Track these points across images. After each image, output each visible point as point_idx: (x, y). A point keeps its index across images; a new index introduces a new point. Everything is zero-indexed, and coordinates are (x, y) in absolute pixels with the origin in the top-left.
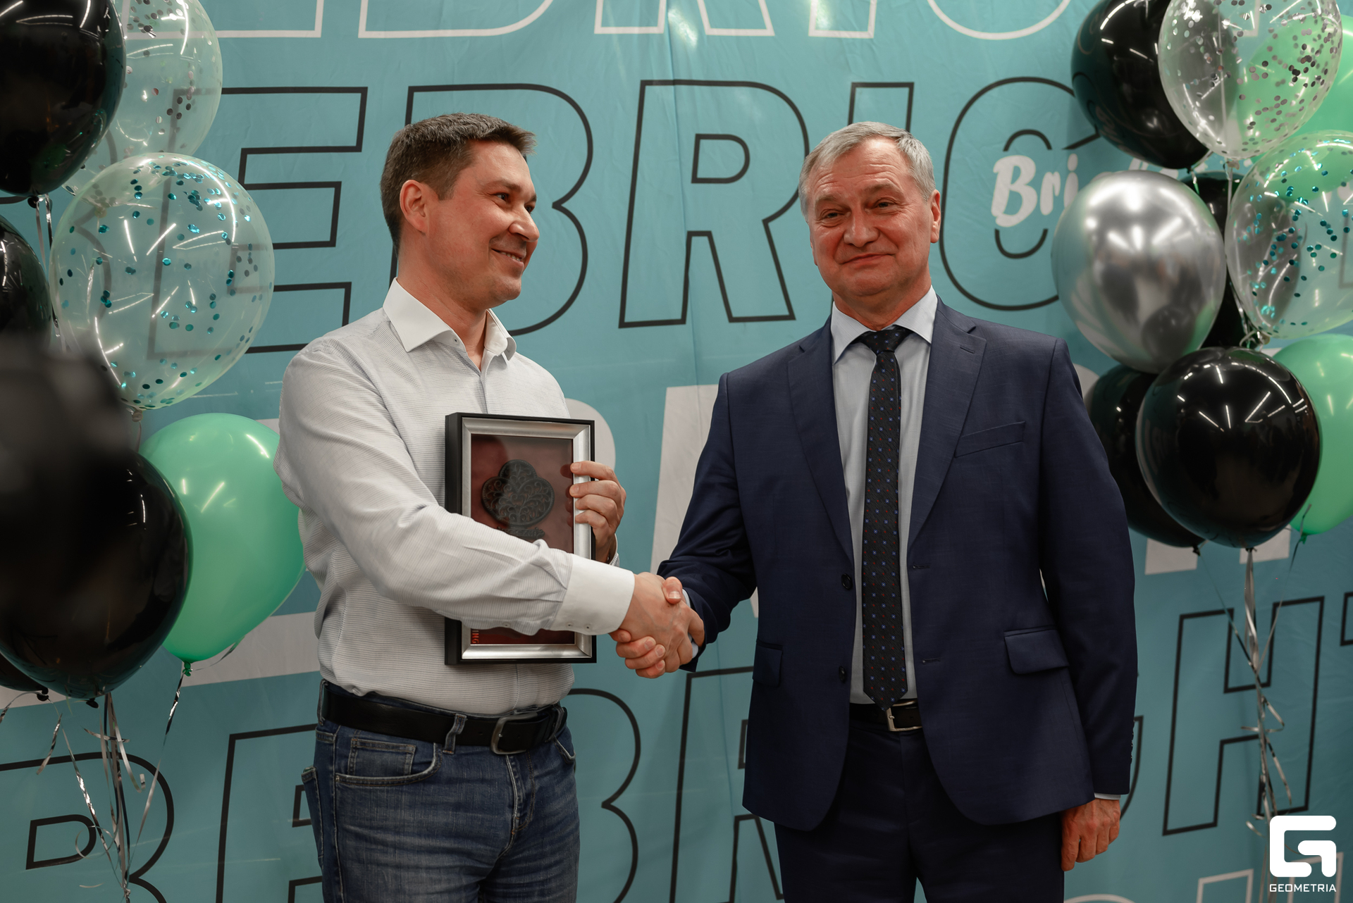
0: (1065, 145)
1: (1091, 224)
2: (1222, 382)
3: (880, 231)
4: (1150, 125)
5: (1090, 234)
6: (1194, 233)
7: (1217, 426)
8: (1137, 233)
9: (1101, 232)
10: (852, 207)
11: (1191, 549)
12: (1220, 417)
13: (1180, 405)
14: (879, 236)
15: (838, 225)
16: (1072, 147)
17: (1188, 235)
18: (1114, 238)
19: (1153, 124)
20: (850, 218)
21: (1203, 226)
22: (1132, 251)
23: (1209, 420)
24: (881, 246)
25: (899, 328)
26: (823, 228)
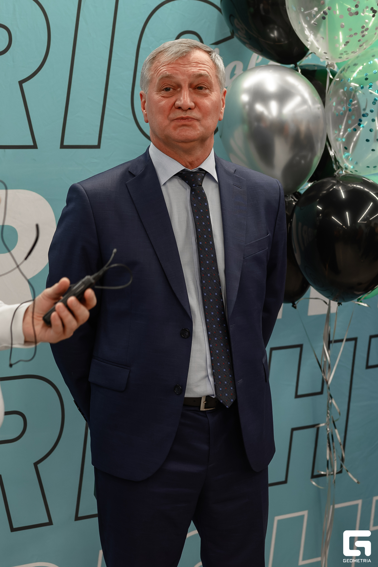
0: (213, 42)
1: (245, 98)
2: (344, 197)
3: (196, 104)
4: (272, 35)
5: (244, 105)
6: (310, 107)
7: (342, 224)
8: (274, 106)
9: (251, 104)
10: (183, 85)
11: (291, 304)
12: (343, 220)
13: (319, 212)
14: (195, 107)
15: (172, 96)
16: (217, 43)
17: (305, 107)
18: (259, 108)
19: (275, 34)
20: (180, 91)
21: (314, 102)
22: (270, 117)
23: (339, 222)
24: (195, 114)
25: (201, 170)
26: (162, 98)
